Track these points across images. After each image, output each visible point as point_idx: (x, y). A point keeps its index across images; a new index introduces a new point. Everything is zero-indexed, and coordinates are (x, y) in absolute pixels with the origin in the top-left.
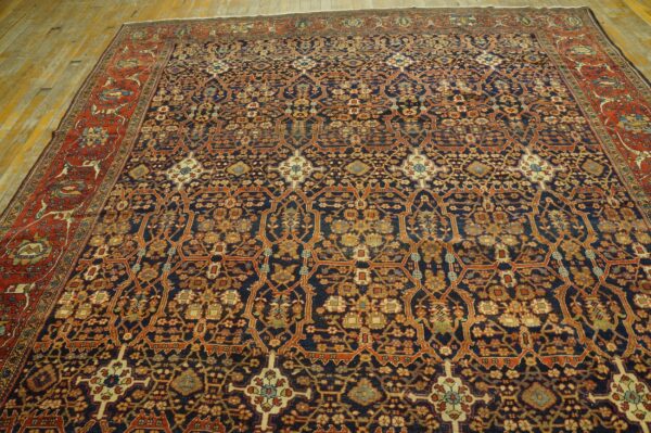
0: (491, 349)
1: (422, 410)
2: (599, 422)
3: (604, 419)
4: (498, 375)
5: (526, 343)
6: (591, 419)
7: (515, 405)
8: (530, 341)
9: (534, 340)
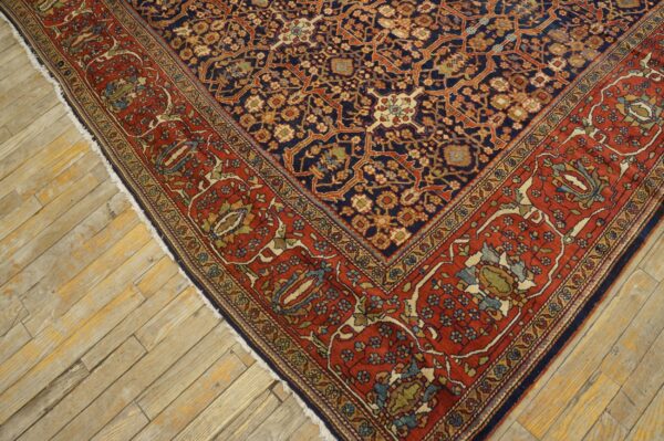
0: (353, 28)
1: (274, 25)
2: (354, 101)
3: (359, 102)
4: (337, 40)
5: (378, 40)
6: (351, 96)
7: (323, 60)
8: (382, 41)
9: (385, 42)
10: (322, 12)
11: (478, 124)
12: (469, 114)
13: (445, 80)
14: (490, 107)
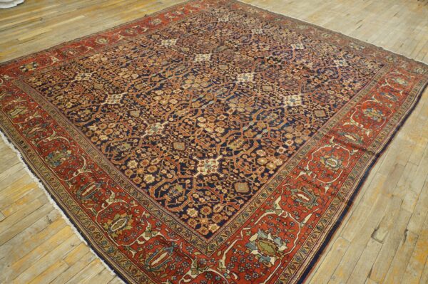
10: (168, 120)
11: (251, 172)
12: (246, 167)
13: (233, 152)
14: (257, 164)
